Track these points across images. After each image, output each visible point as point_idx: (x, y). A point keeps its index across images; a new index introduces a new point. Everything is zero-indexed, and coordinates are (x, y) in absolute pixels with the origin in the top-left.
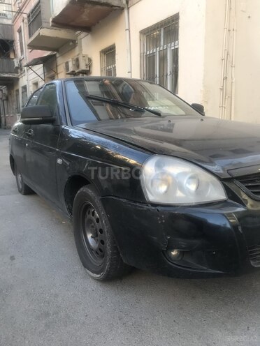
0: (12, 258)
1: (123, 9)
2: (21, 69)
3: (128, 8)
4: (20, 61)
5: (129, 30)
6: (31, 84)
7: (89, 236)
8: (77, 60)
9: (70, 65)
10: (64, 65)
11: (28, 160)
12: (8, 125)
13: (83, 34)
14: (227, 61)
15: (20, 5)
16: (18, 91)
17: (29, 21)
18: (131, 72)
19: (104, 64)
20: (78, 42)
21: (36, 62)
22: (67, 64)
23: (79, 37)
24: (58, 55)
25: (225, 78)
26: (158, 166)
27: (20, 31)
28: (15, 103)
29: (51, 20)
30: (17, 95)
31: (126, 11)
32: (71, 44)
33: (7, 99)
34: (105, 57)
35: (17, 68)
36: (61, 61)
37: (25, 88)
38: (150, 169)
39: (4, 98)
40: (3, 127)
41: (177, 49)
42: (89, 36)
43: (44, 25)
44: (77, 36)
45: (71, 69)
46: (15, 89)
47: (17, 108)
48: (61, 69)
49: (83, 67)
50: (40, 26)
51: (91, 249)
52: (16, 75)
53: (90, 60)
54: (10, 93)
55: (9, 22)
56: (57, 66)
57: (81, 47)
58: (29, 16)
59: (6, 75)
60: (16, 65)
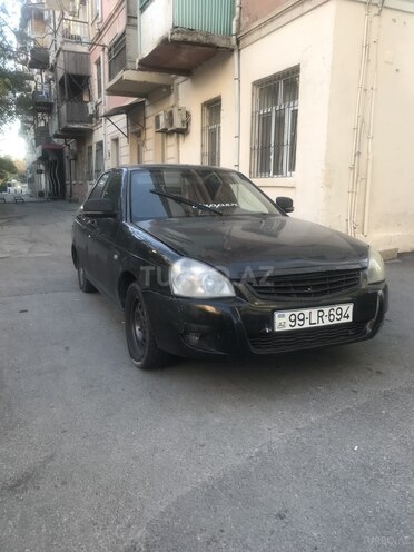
0: (67, 348)
1: (233, 50)
2: (97, 118)
3: (239, 50)
4: (97, 105)
5: (239, 79)
6: (109, 140)
7: (137, 328)
8: (171, 114)
9: (162, 119)
10: (154, 118)
11: (90, 252)
12: (75, 196)
13: (181, 78)
14: (361, 131)
15: (101, 26)
16: (91, 147)
17: (110, 57)
18: (238, 137)
19: (206, 123)
20: (174, 87)
21: (117, 111)
22: (157, 117)
23: (176, 82)
24: (146, 103)
25: (358, 154)
26: (184, 265)
27: (98, 63)
28: (86, 165)
29: (137, 61)
30: (90, 154)
31: (236, 55)
32: (164, 90)
33: (75, 159)
34: (207, 113)
35: (92, 116)
36: (150, 112)
37: (100, 144)
38: (177, 268)
39: (71, 157)
40: (67, 198)
41: (297, 110)
42: (189, 81)
43: (129, 65)
44: (173, 80)
45: (162, 126)
46: (88, 145)
47: (88, 173)
48: (150, 122)
49: (178, 124)
50: (123, 66)
51: (138, 341)
52: (89, 126)
53: (188, 114)
54: (80, 150)
55: (84, 49)
56: (145, 118)
57: (177, 95)
58: (110, 50)
59: (76, 126)
60: (91, 112)
